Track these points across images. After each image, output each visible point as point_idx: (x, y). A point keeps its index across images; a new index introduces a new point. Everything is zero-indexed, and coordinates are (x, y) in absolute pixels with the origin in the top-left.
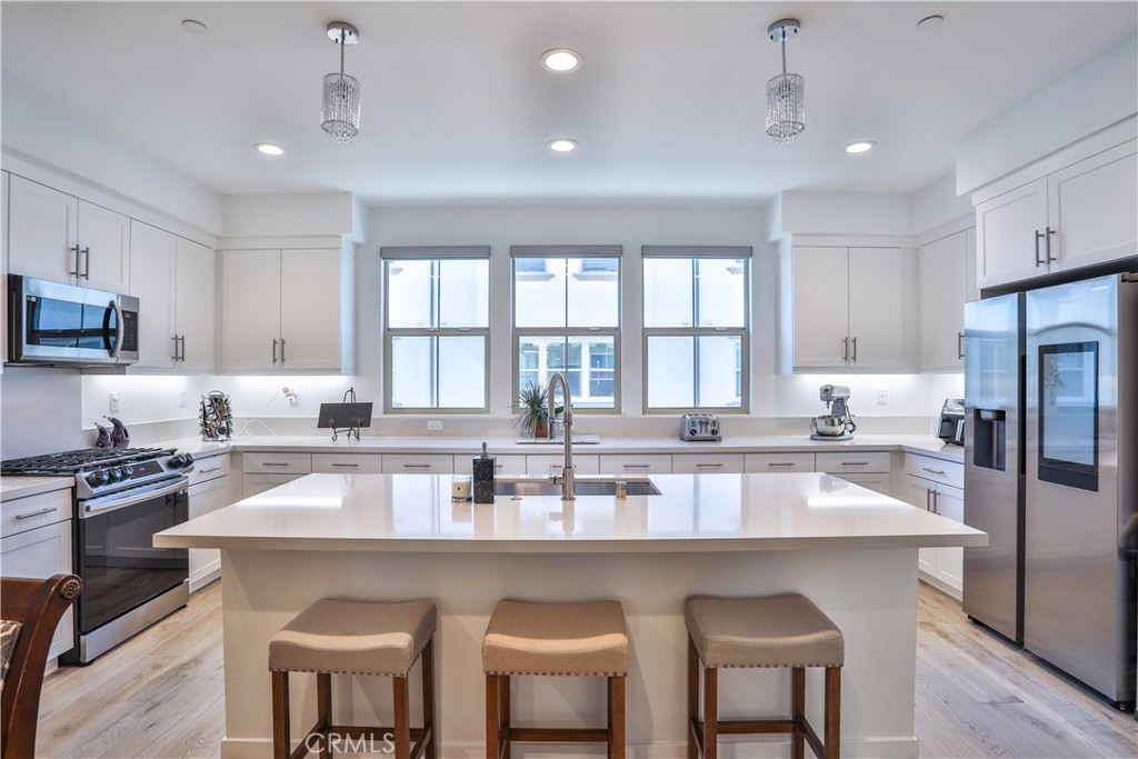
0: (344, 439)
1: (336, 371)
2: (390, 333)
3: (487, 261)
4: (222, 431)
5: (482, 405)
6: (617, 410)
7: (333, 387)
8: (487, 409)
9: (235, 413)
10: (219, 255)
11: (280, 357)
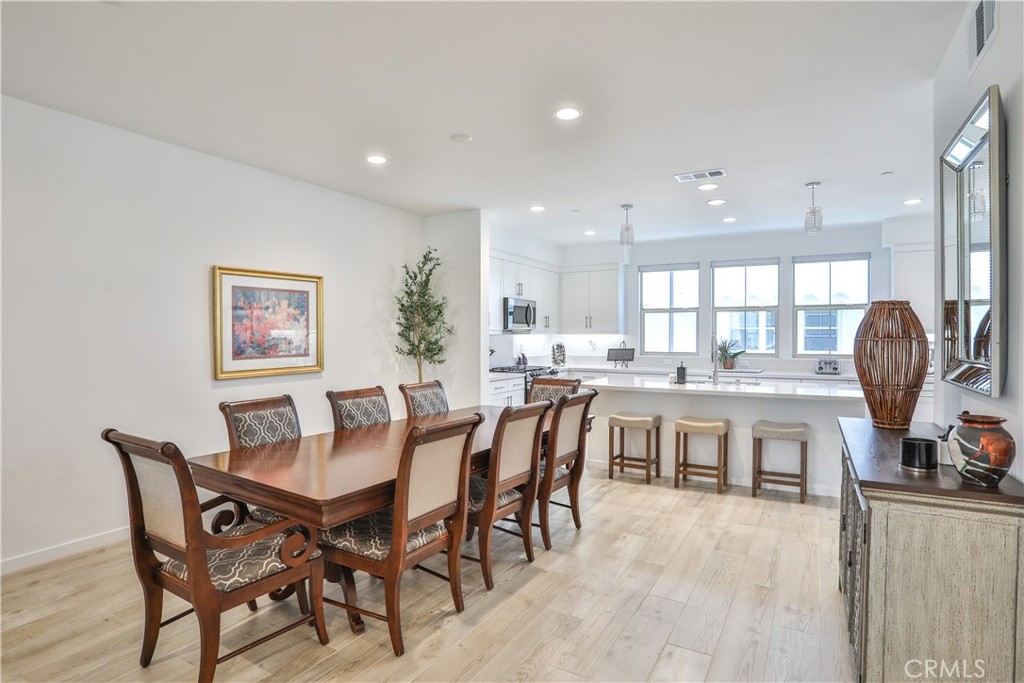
0: (619, 366)
1: (617, 332)
2: (644, 311)
3: (697, 271)
4: (563, 361)
5: (694, 350)
6: (776, 355)
7: (615, 341)
8: (697, 353)
9: (567, 354)
10: (560, 275)
11: (589, 325)
